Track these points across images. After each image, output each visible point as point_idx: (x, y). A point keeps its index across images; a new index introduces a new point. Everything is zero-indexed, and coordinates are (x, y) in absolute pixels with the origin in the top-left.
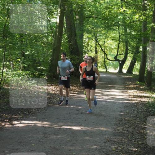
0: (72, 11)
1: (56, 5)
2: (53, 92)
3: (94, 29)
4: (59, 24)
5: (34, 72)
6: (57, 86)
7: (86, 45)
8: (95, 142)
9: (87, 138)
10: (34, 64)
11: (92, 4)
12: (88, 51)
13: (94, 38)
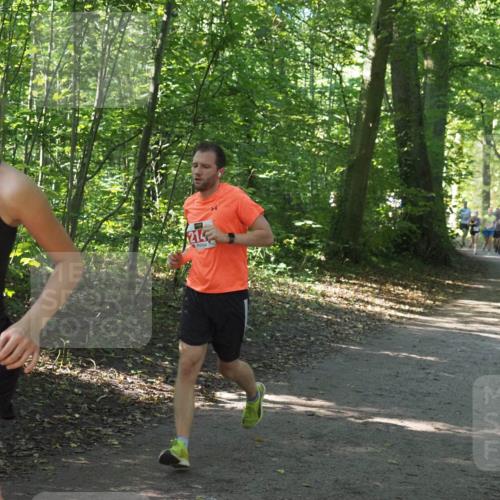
0: (414, 43)
1: (361, 22)
2: (344, 305)
3: (482, 105)
4: (371, 84)
5: (284, 235)
6: (354, 284)
7: (454, 156)
8: (482, 476)
9: (453, 461)
10: (284, 209)
11: (480, 22)
12: (460, 175)
13: (480, 132)
